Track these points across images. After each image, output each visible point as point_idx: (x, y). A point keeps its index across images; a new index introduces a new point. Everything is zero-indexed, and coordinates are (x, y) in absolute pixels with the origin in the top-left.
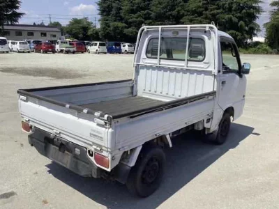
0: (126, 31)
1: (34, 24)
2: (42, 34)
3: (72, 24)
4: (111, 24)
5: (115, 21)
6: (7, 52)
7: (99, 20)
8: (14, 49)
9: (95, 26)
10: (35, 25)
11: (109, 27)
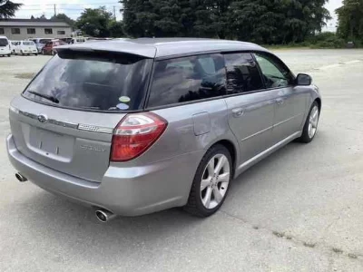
0: (156, 23)
1: (32, 17)
2: (46, 30)
3: (84, 16)
4: (138, 14)
5: (141, 11)
6: (9, 55)
7: (121, 10)
8: (16, 52)
9: (115, 18)
10: (33, 19)
11: (134, 18)
